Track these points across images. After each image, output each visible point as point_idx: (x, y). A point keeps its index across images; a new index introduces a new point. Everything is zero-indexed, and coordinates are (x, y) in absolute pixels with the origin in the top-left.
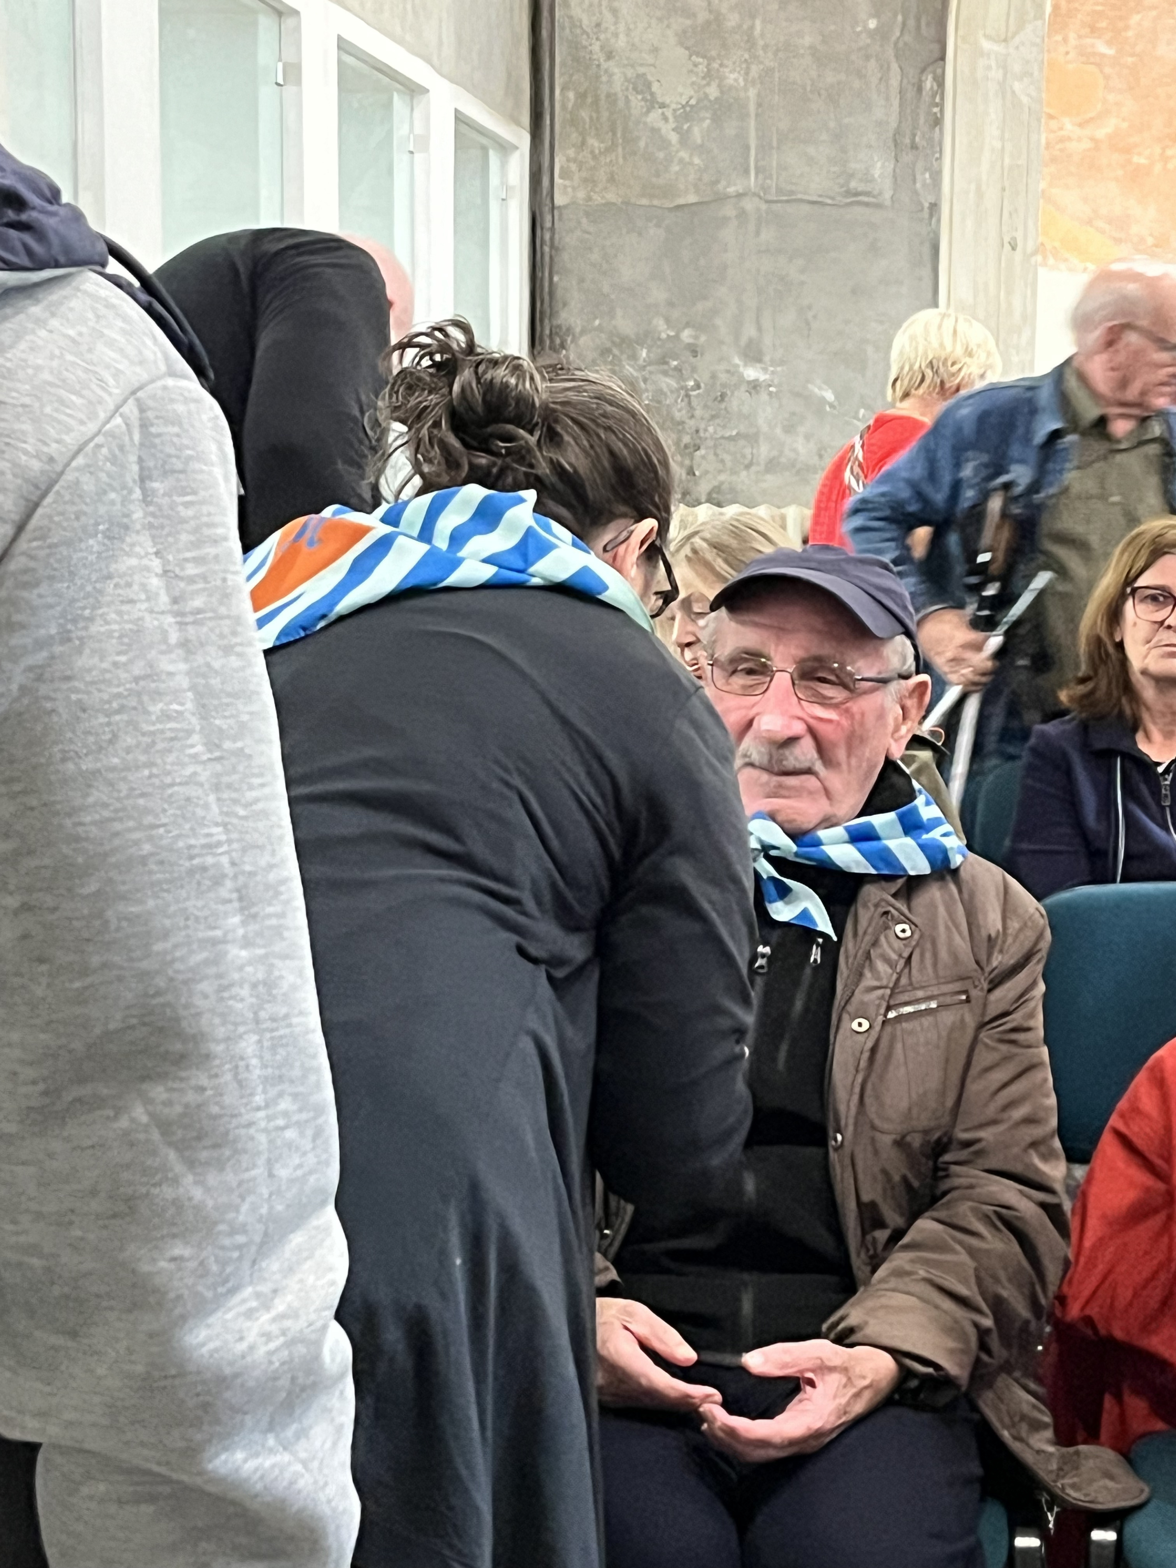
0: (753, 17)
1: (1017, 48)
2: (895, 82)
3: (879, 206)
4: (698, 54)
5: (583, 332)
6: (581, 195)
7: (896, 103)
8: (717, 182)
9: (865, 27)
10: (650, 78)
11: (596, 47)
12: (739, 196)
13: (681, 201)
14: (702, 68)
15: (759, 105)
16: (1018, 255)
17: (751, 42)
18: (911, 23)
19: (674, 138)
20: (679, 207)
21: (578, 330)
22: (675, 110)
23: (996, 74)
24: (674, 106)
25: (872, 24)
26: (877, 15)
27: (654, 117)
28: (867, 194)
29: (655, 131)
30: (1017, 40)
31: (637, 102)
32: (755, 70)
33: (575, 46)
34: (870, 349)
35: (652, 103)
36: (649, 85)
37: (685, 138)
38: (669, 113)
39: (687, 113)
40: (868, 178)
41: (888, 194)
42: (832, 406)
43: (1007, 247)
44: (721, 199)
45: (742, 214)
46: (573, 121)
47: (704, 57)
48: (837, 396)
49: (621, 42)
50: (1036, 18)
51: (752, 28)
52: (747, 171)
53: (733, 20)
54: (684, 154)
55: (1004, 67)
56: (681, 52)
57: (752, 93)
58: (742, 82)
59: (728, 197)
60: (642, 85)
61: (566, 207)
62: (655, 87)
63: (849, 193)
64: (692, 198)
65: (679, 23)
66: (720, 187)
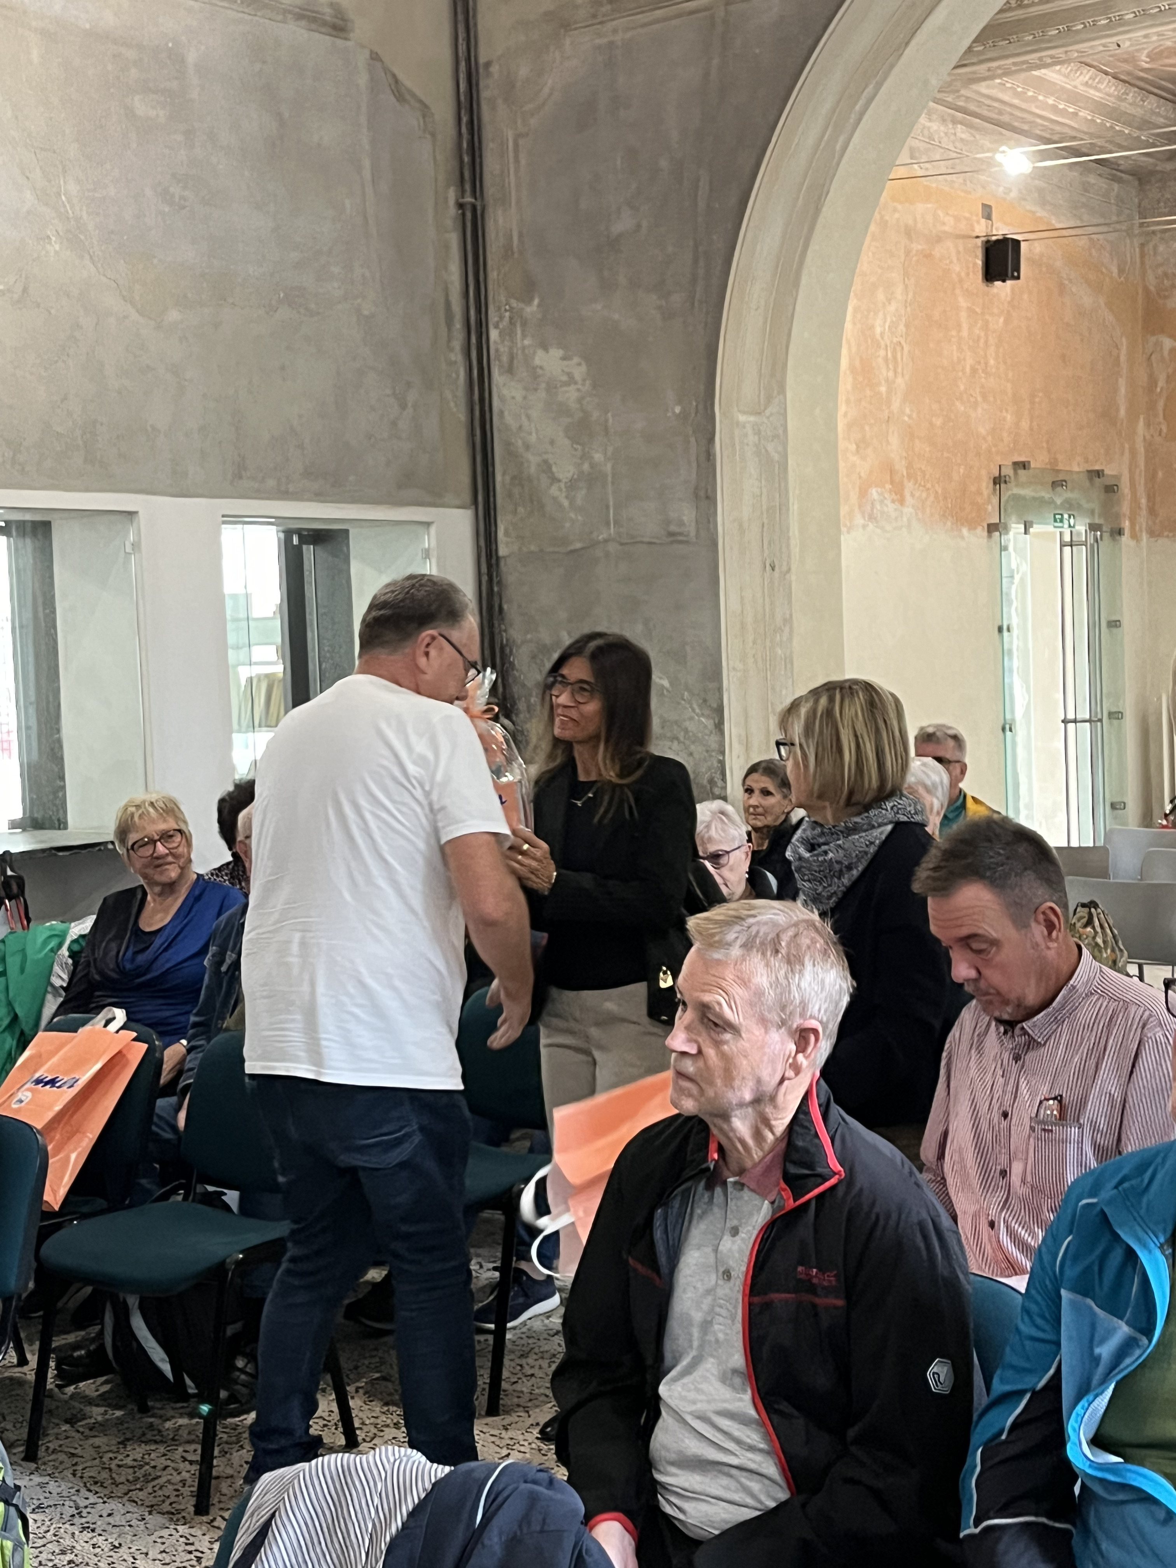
0: (606, 413)
1: (768, 418)
2: (693, 450)
3: (686, 542)
4: (578, 443)
5: (523, 642)
6: (515, 548)
7: (694, 465)
8: (591, 533)
9: (674, 413)
10: (551, 462)
11: (520, 443)
12: (606, 541)
13: (572, 548)
14: (579, 453)
15: (614, 475)
16: (777, 573)
17: (606, 430)
18: (701, 407)
19: (566, 503)
20: (572, 552)
21: (519, 642)
22: (566, 483)
23: (752, 438)
24: (564, 480)
25: (678, 410)
26: (679, 402)
27: (554, 491)
28: (680, 534)
29: (555, 499)
30: (768, 412)
31: (544, 480)
32: (610, 449)
33: (508, 444)
34: (688, 648)
35: (554, 480)
36: (550, 467)
37: (572, 501)
38: (562, 485)
39: (572, 485)
40: (681, 523)
41: (693, 533)
42: (668, 691)
43: (768, 567)
44: (594, 544)
45: (607, 555)
46: (510, 495)
47: (580, 444)
48: (671, 683)
49: (533, 438)
50: (779, 393)
51: (606, 421)
52: (608, 524)
53: (596, 415)
54: (572, 515)
55: (758, 432)
56: (567, 442)
57: (609, 467)
58: (602, 459)
59: (598, 542)
60: (546, 467)
61: (508, 556)
62: (554, 469)
63: (671, 534)
64: (578, 545)
65: (566, 420)
66: (594, 535)
